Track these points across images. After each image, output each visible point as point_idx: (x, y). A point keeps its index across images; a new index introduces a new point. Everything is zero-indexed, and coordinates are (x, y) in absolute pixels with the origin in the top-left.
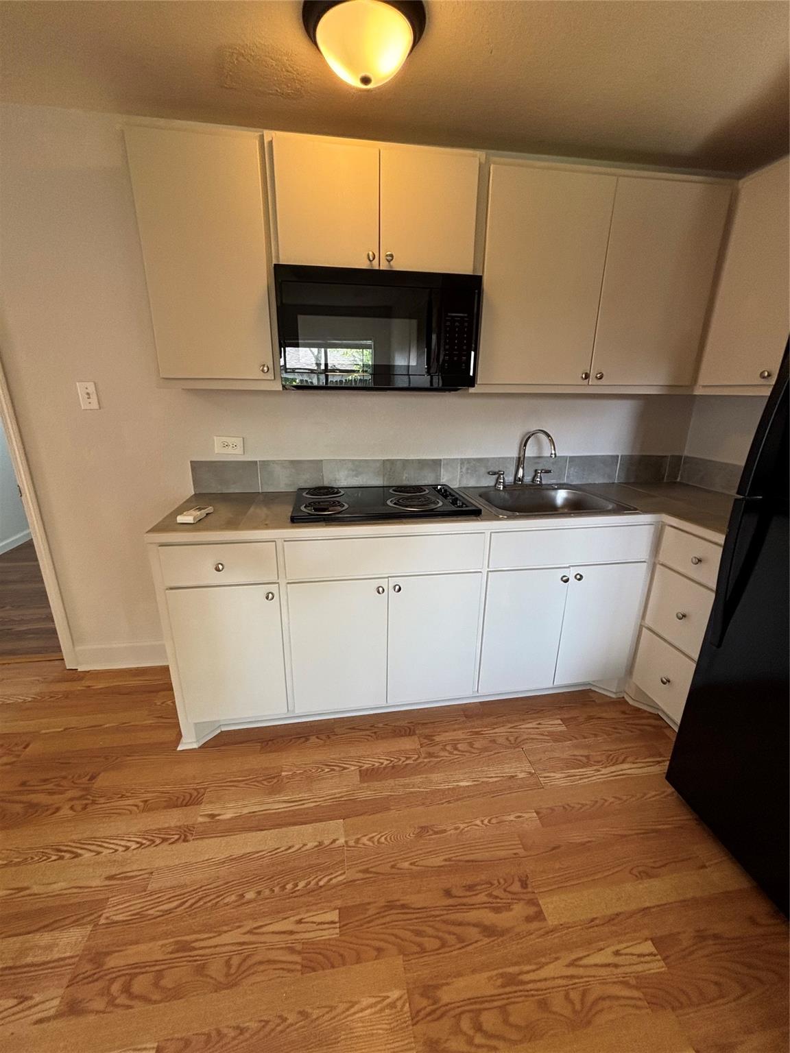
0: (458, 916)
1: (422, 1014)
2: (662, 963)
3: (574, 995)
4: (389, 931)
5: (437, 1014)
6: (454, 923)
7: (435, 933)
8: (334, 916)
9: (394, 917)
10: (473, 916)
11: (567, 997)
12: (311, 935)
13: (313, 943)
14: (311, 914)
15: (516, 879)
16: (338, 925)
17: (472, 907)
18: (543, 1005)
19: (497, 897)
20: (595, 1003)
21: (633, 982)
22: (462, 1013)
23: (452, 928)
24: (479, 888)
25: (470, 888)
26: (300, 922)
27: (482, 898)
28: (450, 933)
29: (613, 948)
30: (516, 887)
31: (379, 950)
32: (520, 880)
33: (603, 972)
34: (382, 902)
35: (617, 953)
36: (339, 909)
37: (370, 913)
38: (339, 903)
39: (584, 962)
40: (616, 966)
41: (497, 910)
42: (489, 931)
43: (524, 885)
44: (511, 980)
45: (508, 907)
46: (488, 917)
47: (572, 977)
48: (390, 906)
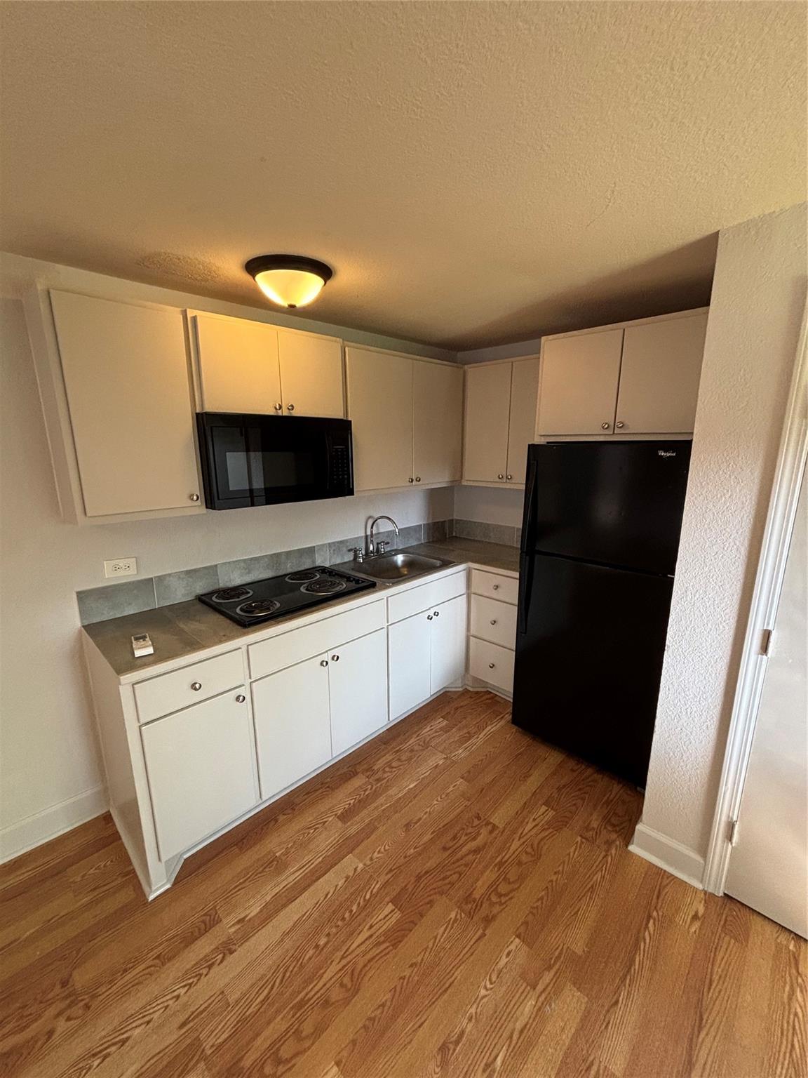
0: (459, 855)
1: (472, 911)
2: (552, 811)
3: (529, 850)
4: (429, 890)
5: (479, 905)
6: (458, 860)
7: (453, 872)
8: (391, 907)
9: (426, 881)
10: (465, 850)
11: (527, 853)
12: (384, 927)
13: (389, 930)
14: (375, 917)
15: (473, 818)
16: (396, 910)
17: (462, 846)
18: (520, 863)
19: (470, 833)
20: (538, 847)
21: (546, 827)
22: (490, 894)
23: (459, 863)
24: (458, 835)
25: (454, 838)
26: (371, 927)
27: (464, 838)
28: (459, 866)
29: (531, 819)
30: (476, 822)
31: (430, 902)
32: (476, 818)
33: (534, 831)
34: (413, 879)
35: (534, 820)
36: (391, 901)
37: (410, 890)
38: (387, 899)
39: (524, 833)
40: (537, 825)
41: (474, 839)
42: (476, 851)
43: (479, 818)
44: (501, 864)
45: (478, 834)
46: (472, 845)
47: (524, 843)
48: (419, 878)
